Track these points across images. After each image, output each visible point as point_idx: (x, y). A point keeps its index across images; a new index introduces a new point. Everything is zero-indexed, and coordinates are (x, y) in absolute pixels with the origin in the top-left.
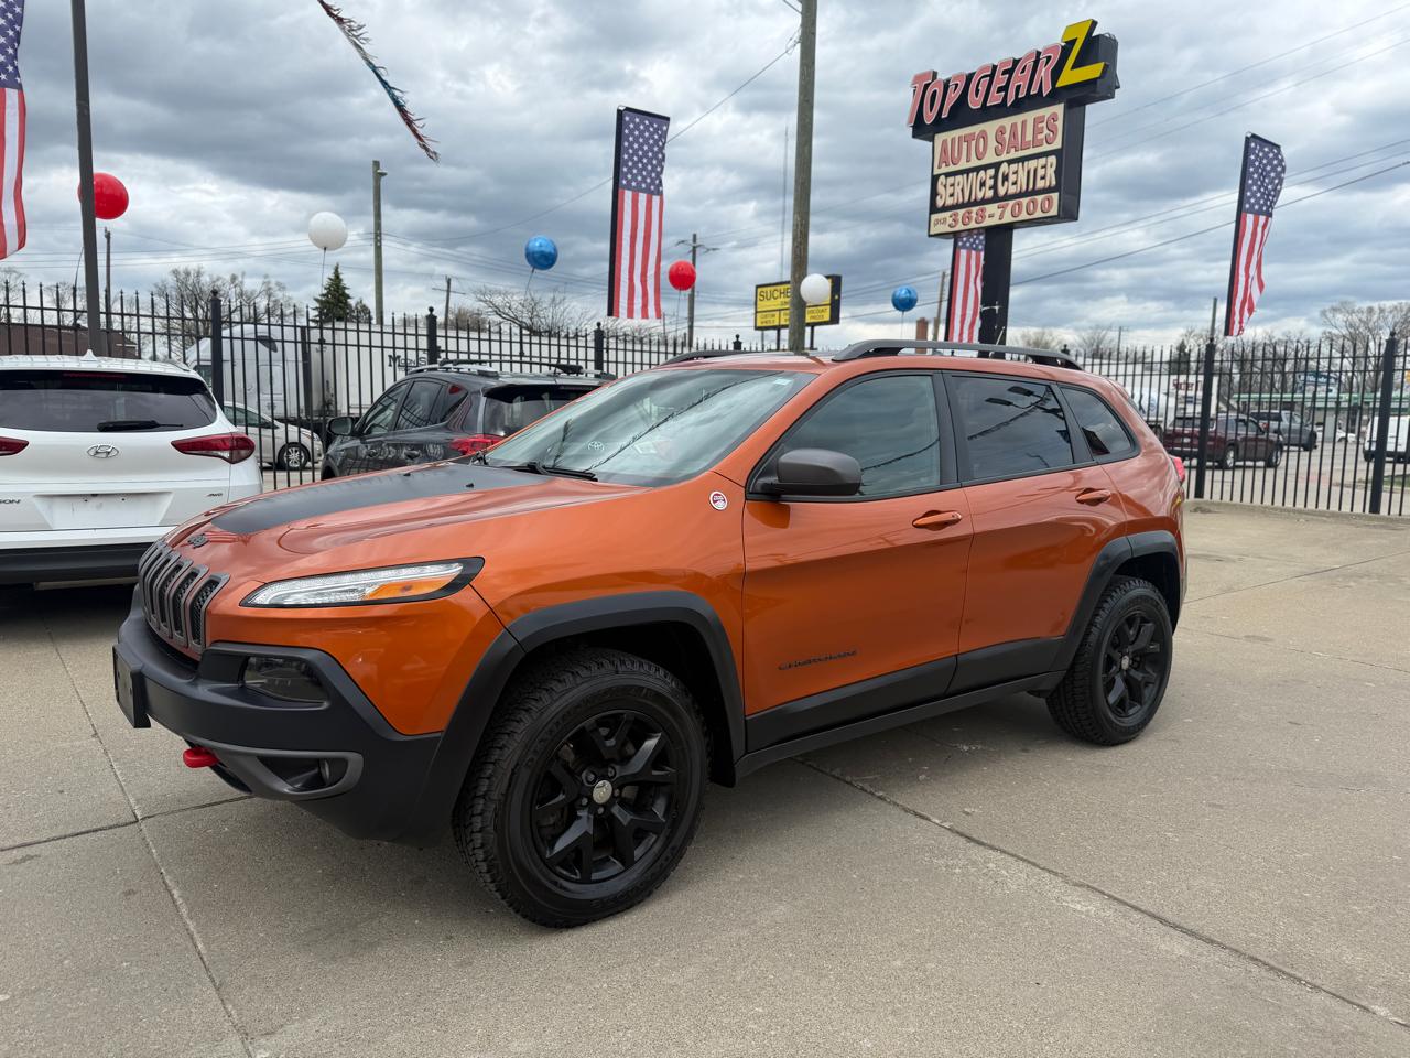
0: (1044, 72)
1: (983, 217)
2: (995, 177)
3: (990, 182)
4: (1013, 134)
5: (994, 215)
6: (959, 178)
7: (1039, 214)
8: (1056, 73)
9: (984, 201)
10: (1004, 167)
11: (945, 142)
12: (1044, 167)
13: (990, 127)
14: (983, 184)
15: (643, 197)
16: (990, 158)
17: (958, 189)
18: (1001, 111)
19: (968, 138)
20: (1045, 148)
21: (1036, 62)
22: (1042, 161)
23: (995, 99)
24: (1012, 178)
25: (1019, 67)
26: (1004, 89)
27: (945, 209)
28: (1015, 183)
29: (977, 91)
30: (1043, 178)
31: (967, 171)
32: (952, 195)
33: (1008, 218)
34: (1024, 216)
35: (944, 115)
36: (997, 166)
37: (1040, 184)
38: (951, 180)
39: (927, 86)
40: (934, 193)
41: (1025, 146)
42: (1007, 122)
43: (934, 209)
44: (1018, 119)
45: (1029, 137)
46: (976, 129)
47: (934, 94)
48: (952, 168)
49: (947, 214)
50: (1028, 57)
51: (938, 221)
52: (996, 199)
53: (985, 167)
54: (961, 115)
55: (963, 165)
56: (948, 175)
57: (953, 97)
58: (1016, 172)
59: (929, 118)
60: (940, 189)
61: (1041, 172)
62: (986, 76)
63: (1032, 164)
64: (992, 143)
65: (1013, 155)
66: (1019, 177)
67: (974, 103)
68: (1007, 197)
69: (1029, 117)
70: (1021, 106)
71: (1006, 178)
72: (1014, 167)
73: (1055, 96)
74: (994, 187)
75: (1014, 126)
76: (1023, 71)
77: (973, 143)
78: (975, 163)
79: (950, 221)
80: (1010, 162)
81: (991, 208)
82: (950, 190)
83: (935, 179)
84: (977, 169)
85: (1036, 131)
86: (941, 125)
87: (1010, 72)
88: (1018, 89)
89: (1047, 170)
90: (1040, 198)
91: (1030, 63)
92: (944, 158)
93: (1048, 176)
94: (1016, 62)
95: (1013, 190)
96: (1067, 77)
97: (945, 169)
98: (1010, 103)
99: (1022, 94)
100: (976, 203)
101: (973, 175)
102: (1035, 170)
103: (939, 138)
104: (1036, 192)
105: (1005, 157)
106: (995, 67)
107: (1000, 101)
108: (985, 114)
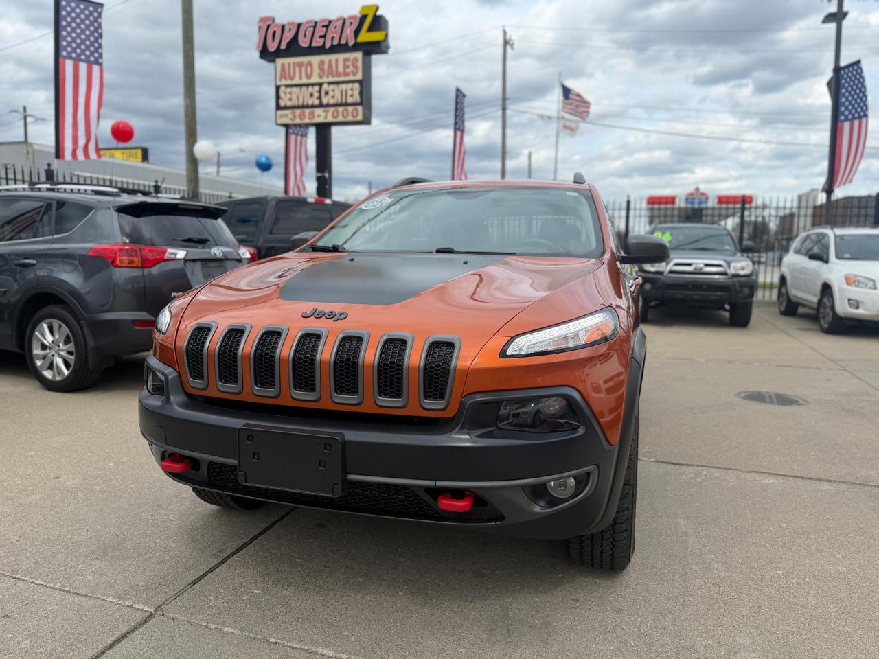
0: (349, 31)
1: (314, 116)
2: (320, 92)
3: (316, 95)
4: (330, 65)
5: (321, 116)
6: (294, 89)
7: (350, 119)
8: (357, 32)
9: (313, 106)
10: (325, 87)
11: (283, 65)
12: (352, 89)
13: (315, 60)
14: (311, 95)
15: (83, 67)
16: (315, 79)
17: (294, 97)
18: (321, 50)
19: (300, 65)
20: (351, 78)
21: (344, 24)
22: (350, 86)
23: (317, 42)
24: (331, 94)
25: (331, 27)
26: (324, 36)
27: (286, 108)
28: (333, 97)
29: (305, 36)
30: (352, 96)
31: (301, 86)
32: (290, 99)
33: (330, 119)
34: (340, 119)
35: (283, 47)
36: (320, 85)
37: (350, 100)
38: (289, 90)
39: (269, 26)
40: (278, 97)
41: (339, 75)
42: (326, 58)
43: (278, 107)
44: (333, 57)
45: (341, 69)
46: (305, 59)
47: (274, 32)
48: (289, 82)
49: (288, 112)
50: (339, 19)
51: (282, 116)
52: (321, 105)
53: (313, 85)
54: (293, 49)
55: (296, 81)
56: (287, 86)
57: (288, 36)
58: (333, 90)
59: (272, 47)
60: (282, 94)
61: (350, 93)
62: (310, 27)
63: (344, 87)
64: (316, 70)
65: (331, 79)
66: (335, 95)
67: (303, 42)
68: (328, 105)
69: (341, 57)
70: (335, 49)
71: (327, 93)
72: (332, 87)
73: (356, 47)
74: (320, 98)
75: (330, 62)
76: (335, 28)
77: (303, 68)
78: (305, 81)
79: (290, 116)
80: (330, 83)
81: (319, 111)
82: (289, 96)
83: (278, 88)
84: (307, 85)
85: (346, 67)
86: (278, 53)
87: (327, 27)
88: (333, 38)
89: (354, 93)
90: (350, 109)
91: (340, 23)
92: (283, 76)
93: (354, 95)
94: (330, 22)
95: (332, 101)
96: (365, 37)
97: (284, 82)
98: (327, 46)
99: (335, 43)
100: (307, 107)
101: (304, 89)
102: (346, 91)
103: (280, 61)
104: (347, 104)
105: (325, 80)
106: (316, 23)
107: (321, 44)
108: (311, 51)
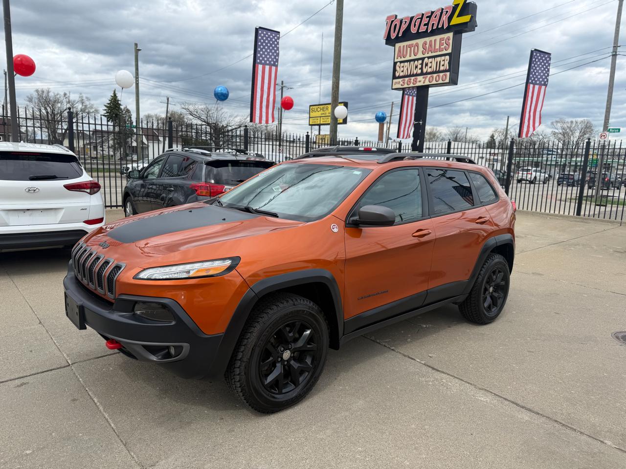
0: (445, 18)
1: (416, 82)
2: (422, 64)
3: (420, 66)
4: (431, 45)
5: (421, 81)
6: (406, 64)
7: (441, 81)
8: (450, 19)
9: (417, 75)
10: (426, 60)
11: (400, 47)
12: (444, 60)
13: (420, 42)
14: (416, 67)
15: (267, 67)
16: (420, 55)
17: (405, 69)
18: (425, 34)
19: (410, 46)
20: (444, 52)
21: (441, 13)
22: (443, 58)
23: (423, 29)
24: (429, 65)
25: (434, 15)
26: (427, 24)
27: (399, 77)
28: (431, 67)
29: (415, 25)
30: (443, 65)
31: (410, 61)
32: (403, 71)
33: (427, 83)
34: (434, 82)
35: (401, 34)
36: (423, 59)
37: (442, 68)
38: (402, 64)
39: (392, 21)
40: (395, 70)
41: (435, 51)
42: (427, 39)
43: (394, 77)
44: (433, 38)
45: (437, 47)
46: (414, 42)
47: (396, 25)
48: (403, 59)
49: (400, 80)
50: (438, 10)
51: (396, 83)
52: (422, 74)
53: (418, 60)
54: (407, 35)
55: (408, 58)
56: (401, 62)
57: (404, 27)
58: (431, 63)
59: (393, 36)
60: (397, 68)
61: (442, 63)
62: (419, 18)
63: (439, 59)
64: (421, 49)
65: (430, 54)
66: (432, 65)
67: (414, 30)
68: (427, 73)
69: (438, 38)
70: (434, 32)
71: (427, 65)
72: (430, 60)
73: (449, 29)
74: (422, 69)
75: (431, 41)
76: (435, 17)
77: (413, 48)
78: (413, 57)
79: (401, 83)
80: (429, 58)
81: (420, 78)
82: (402, 69)
83: (395, 64)
84: (414, 60)
85: (441, 44)
86: (398, 39)
87: (429, 17)
88: (433, 24)
89: (445, 62)
90: (441, 74)
91: (439, 13)
92: (399, 56)
93: (445, 65)
94: (432, 13)
95: (429, 70)
96: (455, 21)
97: (400, 60)
98: (429, 31)
99: (435, 27)
100: (413, 75)
101: (412, 63)
102: (440, 62)
103: (398, 45)
104: (440, 72)
105: (426, 55)
106: (423, 15)
107: (425, 30)
108: (419, 35)
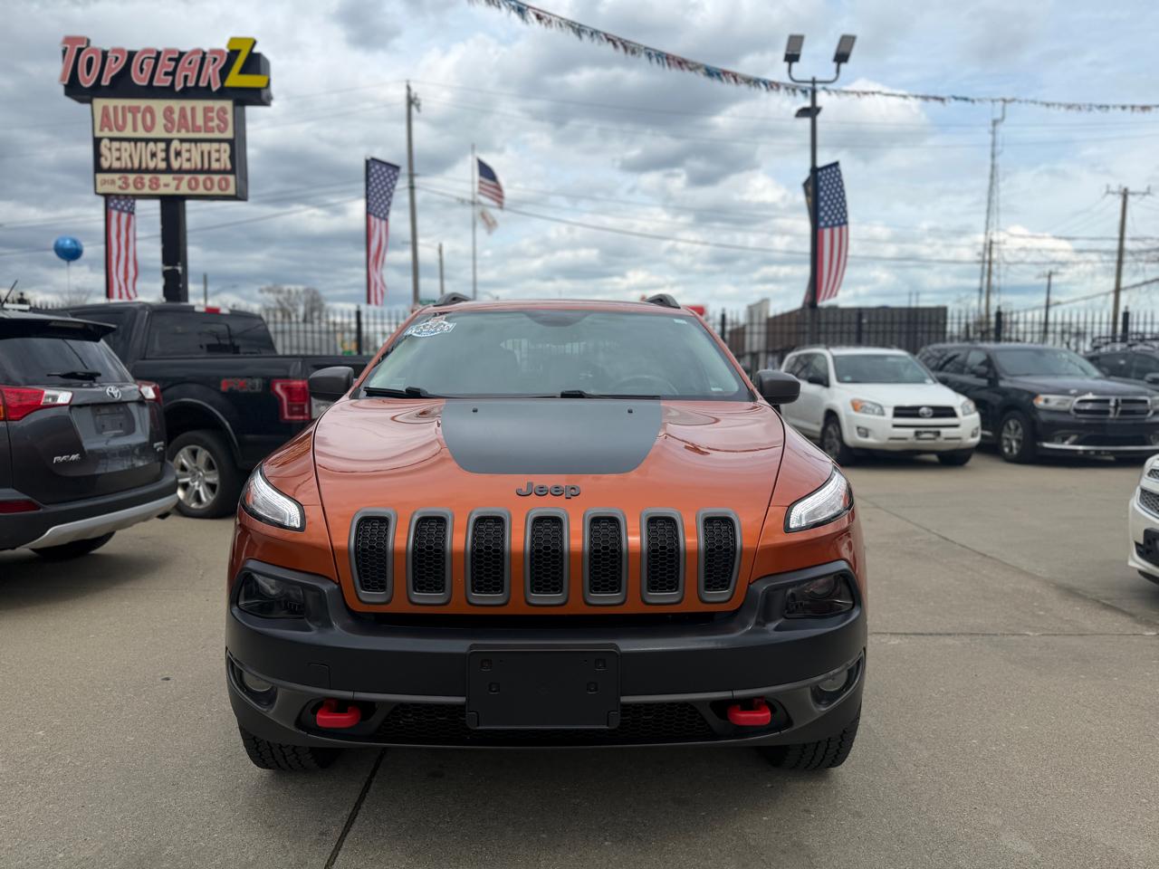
0: (212, 70)
1: (158, 186)
2: (167, 150)
3: (162, 155)
4: (183, 115)
5: (168, 185)
6: (125, 145)
7: (216, 191)
8: (224, 73)
9: (156, 171)
10: (175, 145)
11: (105, 109)
12: (218, 151)
13: (159, 105)
14: (153, 155)
16: (159, 132)
17: (125, 156)
18: (168, 93)
19: (134, 110)
20: (216, 135)
21: (203, 59)
22: (215, 146)
23: (162, 81)
24: (185, 155)
25: (185, 59)
26: (173, 74)
27: (110, 170)
28: (189, 160)
29: (142, 70)
30: (218, 160)
31: (136, 140)
32: (119, 159)
33: (184, 190)
34: (201, 191)
35: (105, 82)
36: (168, 142)
37: (215, 166)
38: (116, 145)
39: (80, 51)
40: (97, 154)
41: (197, 129)
42: (176, 104)
43: (98, 168)
44: (187, 104)
45: (200, 121)
46: (142, 103)
47: (90, 61)
48: (116, 134)
49: (115, 176)
50: (195, 52)
51: (105, 182)
52: (169, 170)
53: (156, 141)
54: (122, 86)
55: (128, 133)
56: (112, 139)
57: (113, 68)
58: (189, 151)
59: (87, 81)
60: (104, 150)
61: (215, 156)
62: (149, 58)
63: (206, 147)
64: (160, 121)
65: (184, 134)
66: (192, 156)
67: (139, 79)
68: (181, 171)
69: (200, 104)
70: (187, 93)
71: (178, 154)
72: (186, 146)
73: (223, 93)
74: (167, 159)
75: (183, 110)
76: (190, 63)
77: (139, 116)
78: (141, 133)
79: (119, 183)
80: (182, 141)
81: (165, 178)
82: (116, 154)
83: (97, 142)
84: (147, 141)
85: (207, 119)
86: (97, 91)
87: (177, 60)
88: (186, 77)
89: (221, 156)
90: (216, 178)
91: (198, 58)
92: (106, 123)
93: (222, 160)
94: (182, 54)
95: (186, 166)
96: (235, 80)
97: (106, 133)
98: (178, 88)
99: (191, 84)
100: (147, 171)
101: (141, 145)
102: (209, 153)
103: (99, 103)
104: (210, 171)
105: (174, 134)
106: (159, 54)
107: (168, 84)
108: (151, 92)
